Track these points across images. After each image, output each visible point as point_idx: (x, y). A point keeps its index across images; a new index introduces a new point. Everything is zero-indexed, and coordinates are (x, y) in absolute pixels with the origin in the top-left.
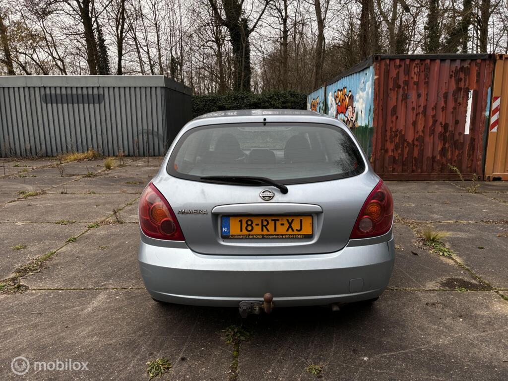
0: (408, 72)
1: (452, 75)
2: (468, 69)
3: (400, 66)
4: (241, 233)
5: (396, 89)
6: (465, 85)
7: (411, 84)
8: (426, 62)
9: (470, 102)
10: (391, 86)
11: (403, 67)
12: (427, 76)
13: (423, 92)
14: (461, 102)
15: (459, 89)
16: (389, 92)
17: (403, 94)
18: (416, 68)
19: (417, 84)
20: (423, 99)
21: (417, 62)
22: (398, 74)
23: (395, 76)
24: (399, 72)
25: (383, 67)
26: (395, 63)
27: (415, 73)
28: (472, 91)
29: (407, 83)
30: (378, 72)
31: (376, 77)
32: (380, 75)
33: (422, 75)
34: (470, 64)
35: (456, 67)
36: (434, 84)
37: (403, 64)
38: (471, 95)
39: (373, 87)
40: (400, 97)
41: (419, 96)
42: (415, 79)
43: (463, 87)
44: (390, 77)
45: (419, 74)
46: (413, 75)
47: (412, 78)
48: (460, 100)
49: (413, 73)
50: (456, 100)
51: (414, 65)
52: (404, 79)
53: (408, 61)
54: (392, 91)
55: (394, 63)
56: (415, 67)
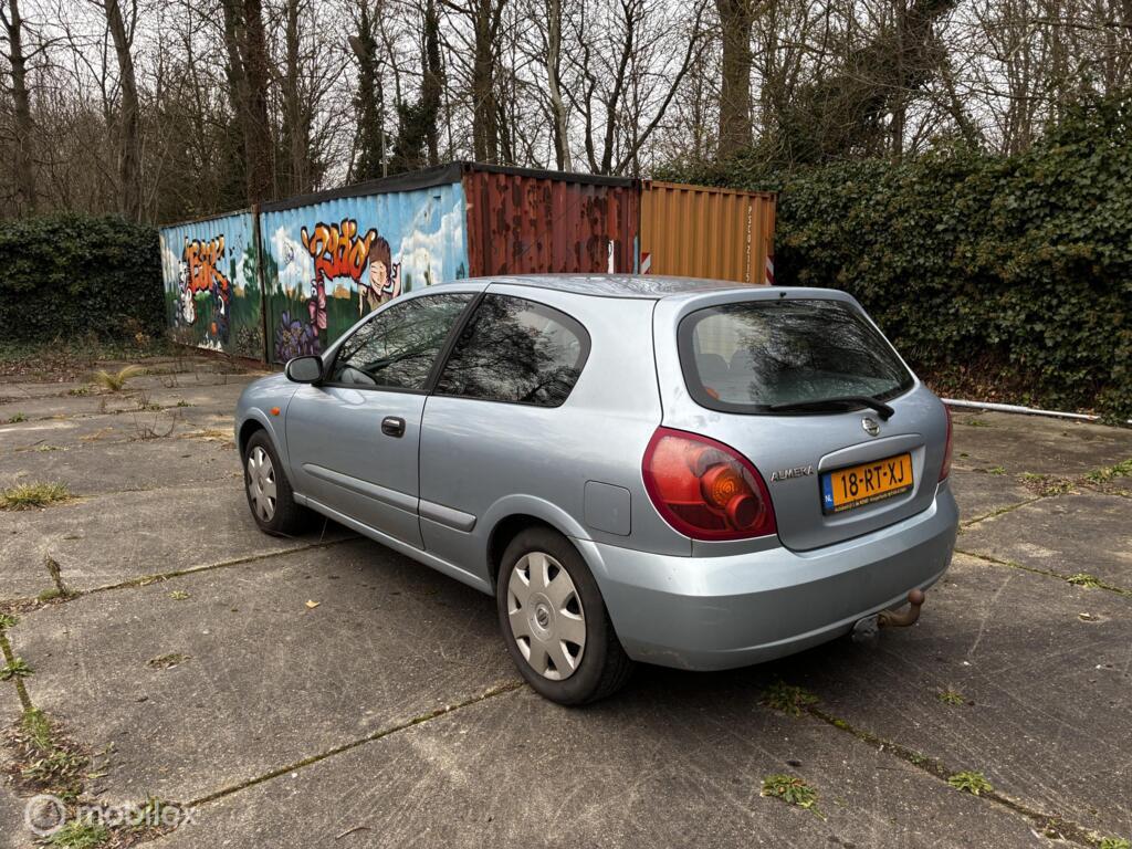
0: (518, 202)
1: (582, 212)
2: (605, 202)
3: (506, 187)
4: (846, 501)
5: (504, 232)
6: (603, 231)
7: (526, 224)
8: (546, 185)
9: (611, 260)
10: (494, 226)
11: (510, 190)
12: (548, 211)
13: (545, 241)
14: (599, 261)
15: (595, 238)
16: (492, 237)
17: (515, 243)
18: (531, 195)
19: (533, 223)
20: (545, 251)
21: (532, 182)
22: (503, 203)
23: (500, 206)
24: (504, 199)
25: (479, 187)
26: (498, 181)
27: (530, 203)
28: (612, 242)
29: (518, 220)
30: (471, 197)
31: (469, 206)
32: (474, 203)
33: (542, 207)
34: (607, 194)
35: (590, 197)
36: (559, 226)
37: (510, 185)
38: (611, 248)
39: (466, 225)
40: (511, 250)
41: (539, 247)
42: (532, 215)
43: (600, 234)
44: (491, 207)
45: (535, 206)
46: (527, 207)
47: (526, 212)
48: (598, 257)
49: (527, 204)
50: (592, 256)
51: (528, 188)
52: (515, 214)
53: (518, 180)
54: (497, 236)
55: (495, 180)
56: (529, 192)
